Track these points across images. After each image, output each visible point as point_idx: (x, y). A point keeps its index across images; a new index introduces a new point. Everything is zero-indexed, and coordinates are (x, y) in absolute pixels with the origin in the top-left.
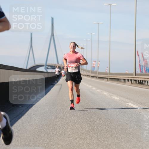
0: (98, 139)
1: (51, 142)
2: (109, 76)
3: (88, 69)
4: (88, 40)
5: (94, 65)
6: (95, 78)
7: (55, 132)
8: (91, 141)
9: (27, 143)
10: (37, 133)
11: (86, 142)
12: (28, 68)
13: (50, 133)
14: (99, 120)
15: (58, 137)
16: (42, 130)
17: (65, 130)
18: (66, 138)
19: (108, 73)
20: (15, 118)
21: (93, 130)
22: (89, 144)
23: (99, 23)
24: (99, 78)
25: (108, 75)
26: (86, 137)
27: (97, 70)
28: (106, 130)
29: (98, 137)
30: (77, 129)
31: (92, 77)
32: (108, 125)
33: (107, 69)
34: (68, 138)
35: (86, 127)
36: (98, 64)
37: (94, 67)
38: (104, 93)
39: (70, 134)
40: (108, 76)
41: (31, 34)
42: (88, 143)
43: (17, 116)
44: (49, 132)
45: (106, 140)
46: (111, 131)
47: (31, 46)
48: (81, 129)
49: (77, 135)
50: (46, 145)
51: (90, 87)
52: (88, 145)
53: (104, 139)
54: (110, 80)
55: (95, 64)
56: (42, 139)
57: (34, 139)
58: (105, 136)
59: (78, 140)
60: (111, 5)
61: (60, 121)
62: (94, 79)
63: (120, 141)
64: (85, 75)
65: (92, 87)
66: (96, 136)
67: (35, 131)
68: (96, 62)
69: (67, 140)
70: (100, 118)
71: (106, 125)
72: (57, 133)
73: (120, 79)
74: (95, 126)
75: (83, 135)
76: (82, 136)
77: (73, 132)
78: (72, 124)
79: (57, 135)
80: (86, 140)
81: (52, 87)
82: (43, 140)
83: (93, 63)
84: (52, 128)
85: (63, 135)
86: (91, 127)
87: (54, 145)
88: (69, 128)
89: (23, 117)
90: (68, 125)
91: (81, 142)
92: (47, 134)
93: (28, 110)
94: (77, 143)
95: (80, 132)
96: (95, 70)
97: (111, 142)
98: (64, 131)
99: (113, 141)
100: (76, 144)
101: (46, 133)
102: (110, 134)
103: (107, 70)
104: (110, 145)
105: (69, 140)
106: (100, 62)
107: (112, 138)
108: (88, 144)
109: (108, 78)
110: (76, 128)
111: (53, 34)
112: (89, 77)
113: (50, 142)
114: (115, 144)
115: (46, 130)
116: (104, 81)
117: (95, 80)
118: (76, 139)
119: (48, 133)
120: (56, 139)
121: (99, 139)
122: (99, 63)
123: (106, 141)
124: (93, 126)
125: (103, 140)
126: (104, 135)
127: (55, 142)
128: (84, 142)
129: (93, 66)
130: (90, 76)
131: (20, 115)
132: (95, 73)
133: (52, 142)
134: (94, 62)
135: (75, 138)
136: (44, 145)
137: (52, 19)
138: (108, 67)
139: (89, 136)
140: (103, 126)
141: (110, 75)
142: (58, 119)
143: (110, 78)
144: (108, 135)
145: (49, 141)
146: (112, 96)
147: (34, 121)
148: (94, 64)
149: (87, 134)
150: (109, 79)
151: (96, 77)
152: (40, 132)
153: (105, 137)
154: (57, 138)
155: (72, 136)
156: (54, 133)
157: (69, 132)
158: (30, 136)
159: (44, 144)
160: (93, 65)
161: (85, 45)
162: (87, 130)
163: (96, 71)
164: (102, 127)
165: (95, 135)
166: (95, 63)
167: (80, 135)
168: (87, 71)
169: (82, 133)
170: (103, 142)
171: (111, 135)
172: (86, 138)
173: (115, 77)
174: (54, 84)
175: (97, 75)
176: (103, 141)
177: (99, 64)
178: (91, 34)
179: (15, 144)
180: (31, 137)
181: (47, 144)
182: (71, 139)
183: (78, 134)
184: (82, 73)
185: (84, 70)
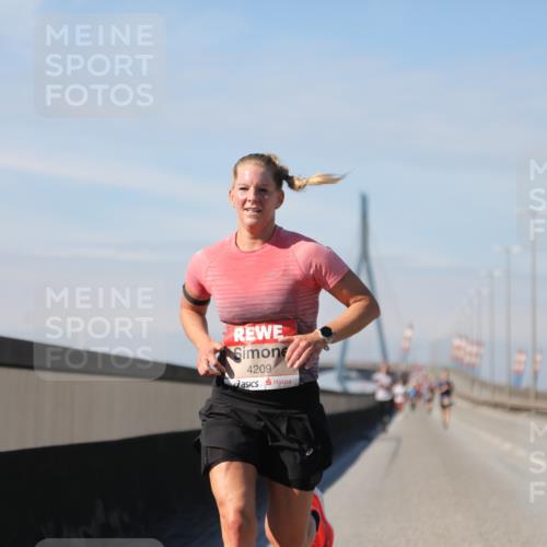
3: (497, 381)
5: (522, 367)
6: (527, 414)
27: (532, 384)
31: (514, 409)
36: (535, 361)
37: (519, 375)
55: (523, 363)
64: (489, 404)
68: (525, 352)
83: (518, 357)
122: (538, 357)
132: (525, 394)
134: (520, 352)
137: (364, 200)
160: (517, 367)
163: (528, 388)
166: (524, 358)
168: (496, 388)
175: (532, 405)
178: (508, 251)
184: (477, 393)
185: (483, 385)
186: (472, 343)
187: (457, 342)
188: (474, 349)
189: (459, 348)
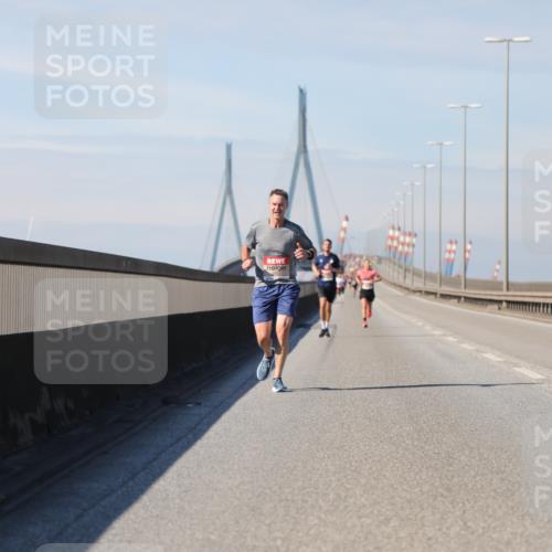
0: (465, 524)
1: (298, 532)
2: (505, 292)
3: (428, 270)
4: (429, 166)
5: (452, 255)
6: (456, 301)
7: (311, 497)
8: (440, 530)
9: (213, 537)
10: (249, 499)
11: (421, 532)
12: (217, 267)
13: (293, 501)
14: (467, 453)
15: (323, 516)
16: (268, 491)
17: (348, 489)
18: (351, 517)
19: (501, 283)
20: (171, 445)
21: (449, 490)
22: (434, 540)
23: (466, 107)
24: (469, 300)
25: (501, 290)
26: (420, 516)
27: (462, 274)
28: (495, 491)
29: (466, 515)
30: (392, 486)
31: (445, 296)
32: (503, 472)
33: (498, 267)
34: (360, 518)
35: (421, 478)
36: (465, 251)
37: (451, 262)
38: (486, 355)
39: (364, 506)
40: (500, 293)
41: (229, 148)
42: (430, 535)
43: (179, 440)
44: (289, 497)
45: (493, 525)
46: (512, 495)
47: (229, 191)
48: (405, 487)
49: (389, 508)
50: (279, 542)
51: (438, 332)
52: (430, 546)
53: (485, 521)
54: (508, 307)
55: (454, 252)
56: (267, 522)
57: (237, 522)
58: (490, 512)
59: (392, 524)
60: (509, 41)
61: (329, 457)
62: (451, 306)
63: (543, 531)
64: (420, 291)
65: (445, 335)
66: (458, 513)
67: (241, 493)
68: (456, 242)
69: (355, 526)
70: (472, 445)
71: (492, 472)
72: (320, 501)
73: (544, 304)
74: (453, 477)
75: (411, 508)
76: (408, 512)
77: (374, 497)
78: (371, 468)
79: (321, 508)
80: (423, 525)
81: (302, 336)
82: (269, 525)
83: (449, 247)
84: (300, 483)
85: (342, 507)
86: (440, 478)
87: (307, 545)
88: (363, 481)
89: (199, 443)
90: (359, 473)
91: (402, 534)
92: (283, 504)
93: (218, 416)
94: (389, 537)
95: (399, 497)
96: (454, 274)
97: (512, 533)
98: (343, 494)
99: (520, 531)
100: (386, 541)
101: (281, 501)
102: (510, 504)
103: (498, 271)
104: (508, 543)
105: (362, 526)
106: (471, 243)
107: (515, 520)
108: (429, 539)
109: (500, 302)
110: (385, 481)
111: (303, 148)
112: (432, 297)
113: (294, 532)
114: (527, 541)
115: (280, 488)
116: (488, 313)
117: (455, 308)
118: (387, 521)
119: (287, 500)
120: (316, 521)
121: (469, 524)
122: (469, 247)
123: (495, 528)
124: (446, 476)
125: (482, 525)
126: (488, 506)
127: (312, 532)
128: (416, 533)
129: (448, 260)
130: (435, 294)
131: (190, 436)
132: (455, 282)
133: (301, 534)
134: (451, 242)
135: (382, 518)
136: (271, 543)
137: (302, 92)
138: (499, 263)
139: (433, 513)
140: (483, 475)
141: (508, 289)
142: (322, 449)
143: (508, 302)
144: (500, 507)
145: (292, 530)
146: (516, 365)
147: (236, 456)
148: (450, 252)
149: (425, 505)
150: (504, 304)
151: (459, 298)
152: (259, 495)
153: (490, 516)
154: (319, 518)
155: (372, 512)
156: (307, 502)
157: (362, 496)
158: (224, 512)
159: (275, 539)
160: (447, 255)
161: (417, 183)
162: (426, 488)
163: (459, 276)
164: (478, 478)
165: (454, 507)
166: (454, 247)
167: (402, 508)
168: (428, 277)
169: (409, 501)
170: (483, 534)
171: (512, 508)
172: (423, 517)
173: (527, 296)
174: (309, 322)
175: (461, 291)
176: (483, 528)
177: (469, 251)
178: (441, 144)
179: (172, 541)
180: (227, 514)
181: (283, 540)
182: (369, 521)
183: (393, 504)
184: (408, 283)
185: (416, 273)
186: (405, 234)
187: (391, 232)
188: (408, 239)
189: (392, 238)
